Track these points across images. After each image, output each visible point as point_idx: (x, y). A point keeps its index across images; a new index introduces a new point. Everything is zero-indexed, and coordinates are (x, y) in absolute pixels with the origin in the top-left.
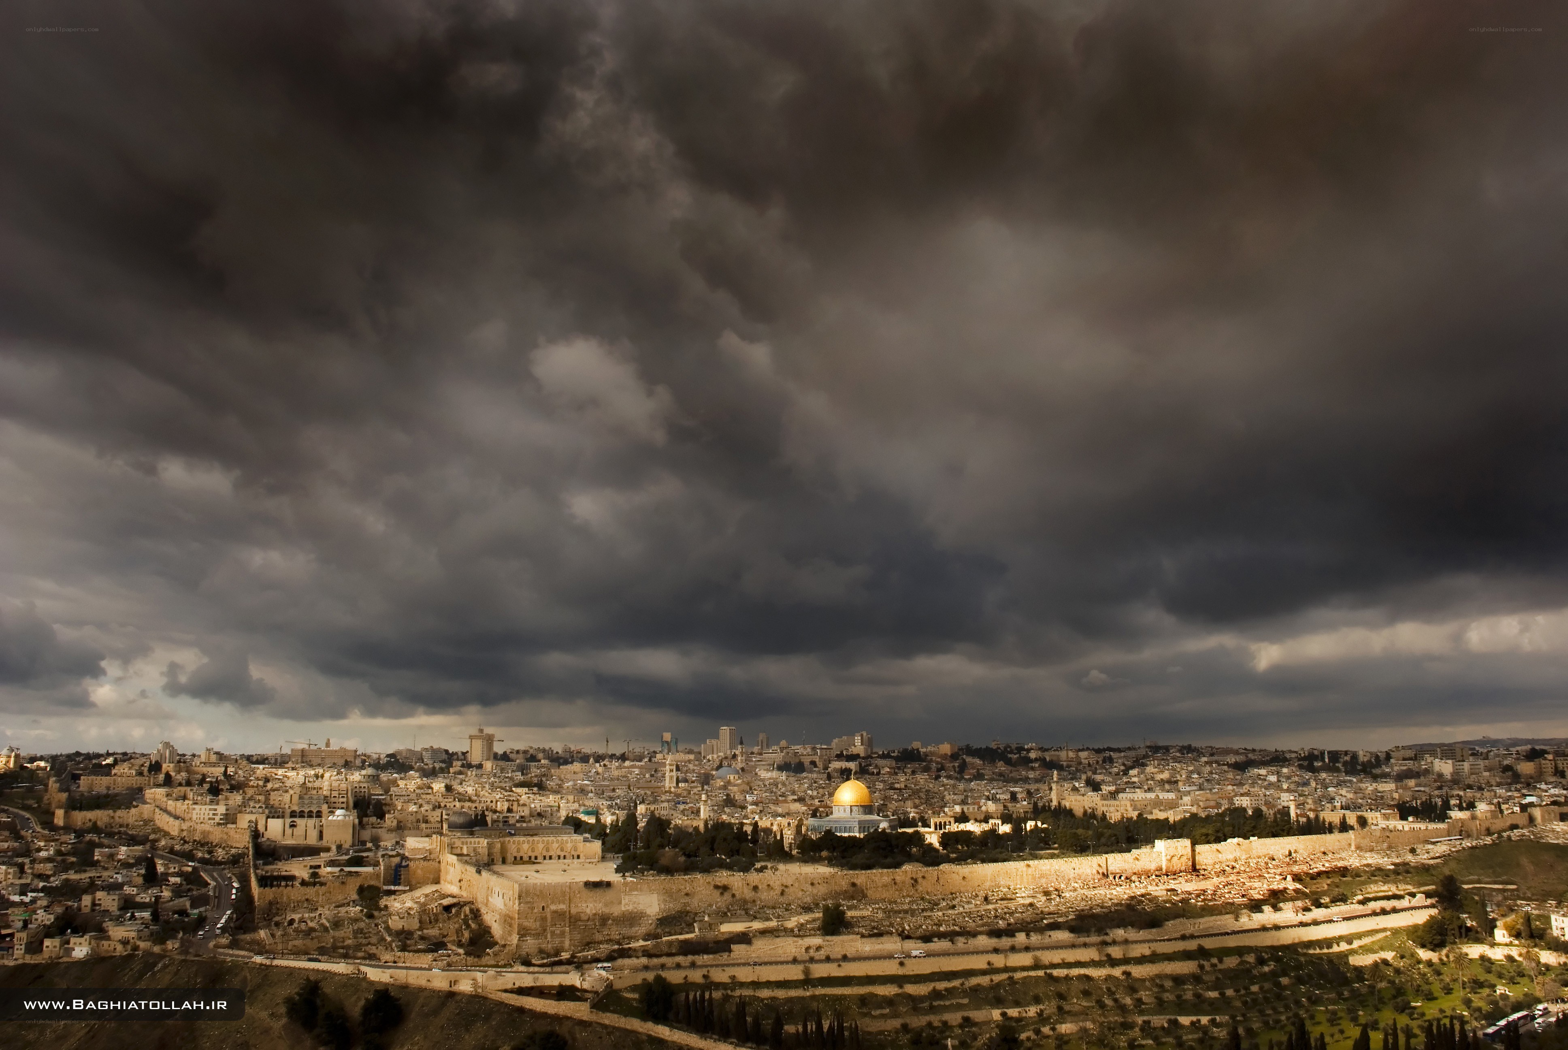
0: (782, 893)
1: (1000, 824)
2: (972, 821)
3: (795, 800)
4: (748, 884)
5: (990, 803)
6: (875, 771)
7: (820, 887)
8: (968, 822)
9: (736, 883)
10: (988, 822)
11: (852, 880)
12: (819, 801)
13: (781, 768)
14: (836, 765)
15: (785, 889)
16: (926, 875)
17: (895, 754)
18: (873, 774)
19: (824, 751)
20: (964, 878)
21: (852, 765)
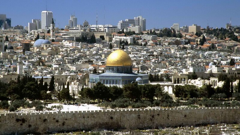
0: (63, 124)
1: (217, 81)
2: (199, 79)
3: (86, 62)
4: (40, 118)
5: (214, 66)
6: (143, 43)
7: (89, 119)
8: (197, 79)
9: (32, 118)
10: (210, 80)
11: (111, 116)
12: (101, 63)
13: (78, 40)
14: (117, 38)
15: (65, 121)
16: (160, 114)
17: (158, 32)
18: (141, 45)
19: (111, 29)
20: (185, 116)
21: (129, 39)
